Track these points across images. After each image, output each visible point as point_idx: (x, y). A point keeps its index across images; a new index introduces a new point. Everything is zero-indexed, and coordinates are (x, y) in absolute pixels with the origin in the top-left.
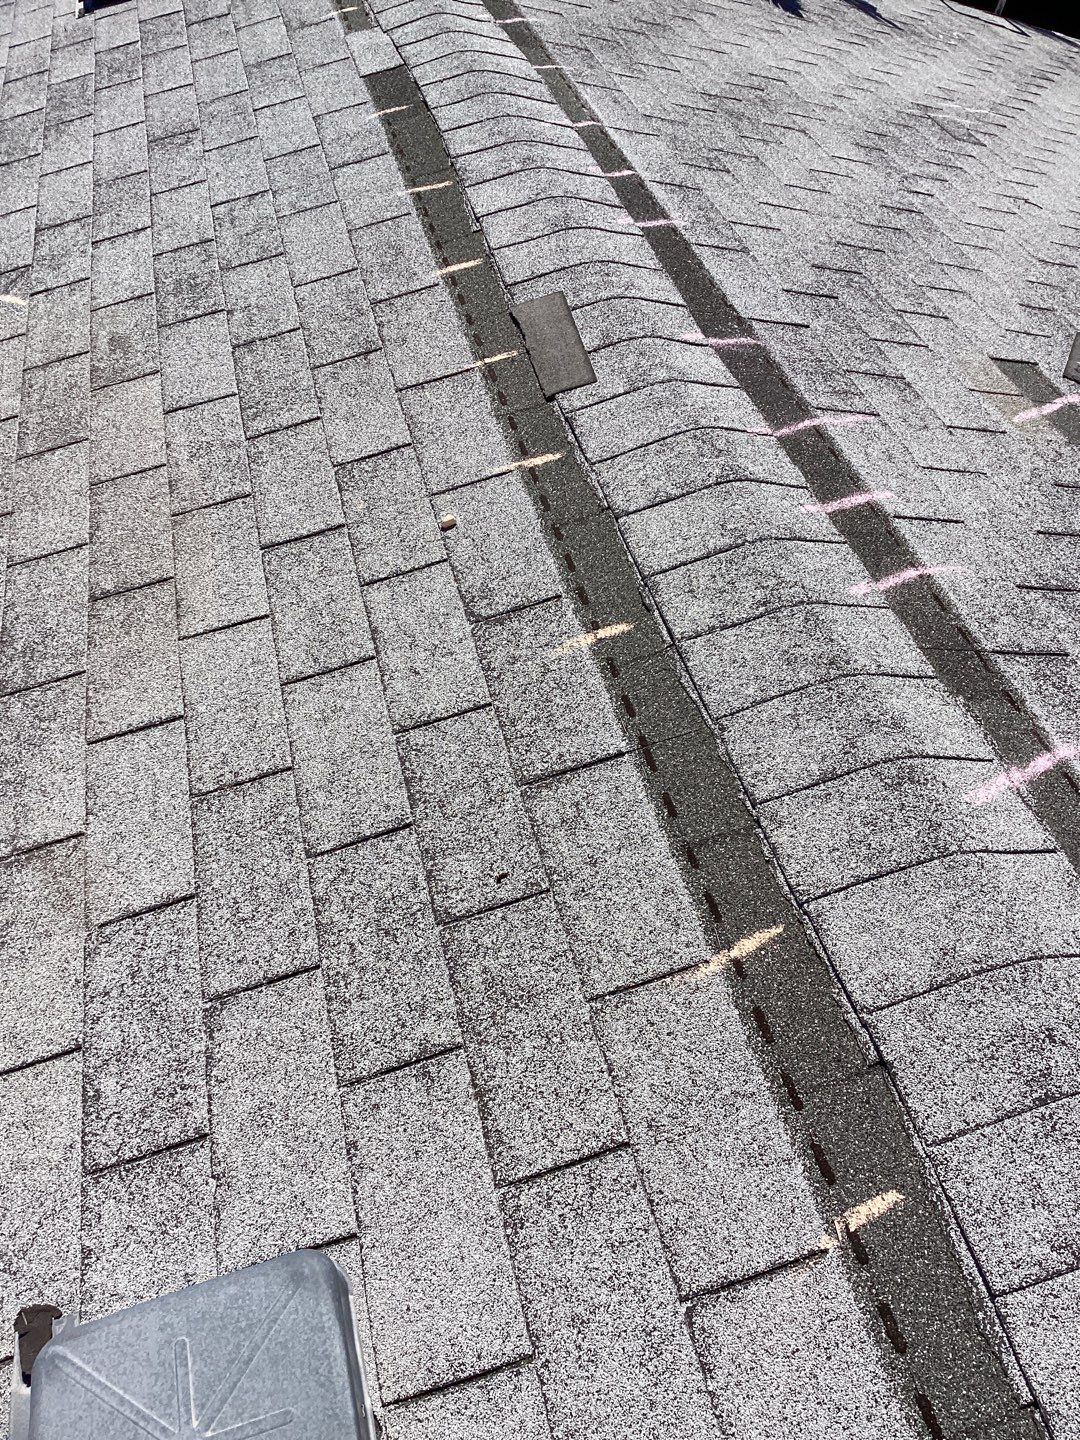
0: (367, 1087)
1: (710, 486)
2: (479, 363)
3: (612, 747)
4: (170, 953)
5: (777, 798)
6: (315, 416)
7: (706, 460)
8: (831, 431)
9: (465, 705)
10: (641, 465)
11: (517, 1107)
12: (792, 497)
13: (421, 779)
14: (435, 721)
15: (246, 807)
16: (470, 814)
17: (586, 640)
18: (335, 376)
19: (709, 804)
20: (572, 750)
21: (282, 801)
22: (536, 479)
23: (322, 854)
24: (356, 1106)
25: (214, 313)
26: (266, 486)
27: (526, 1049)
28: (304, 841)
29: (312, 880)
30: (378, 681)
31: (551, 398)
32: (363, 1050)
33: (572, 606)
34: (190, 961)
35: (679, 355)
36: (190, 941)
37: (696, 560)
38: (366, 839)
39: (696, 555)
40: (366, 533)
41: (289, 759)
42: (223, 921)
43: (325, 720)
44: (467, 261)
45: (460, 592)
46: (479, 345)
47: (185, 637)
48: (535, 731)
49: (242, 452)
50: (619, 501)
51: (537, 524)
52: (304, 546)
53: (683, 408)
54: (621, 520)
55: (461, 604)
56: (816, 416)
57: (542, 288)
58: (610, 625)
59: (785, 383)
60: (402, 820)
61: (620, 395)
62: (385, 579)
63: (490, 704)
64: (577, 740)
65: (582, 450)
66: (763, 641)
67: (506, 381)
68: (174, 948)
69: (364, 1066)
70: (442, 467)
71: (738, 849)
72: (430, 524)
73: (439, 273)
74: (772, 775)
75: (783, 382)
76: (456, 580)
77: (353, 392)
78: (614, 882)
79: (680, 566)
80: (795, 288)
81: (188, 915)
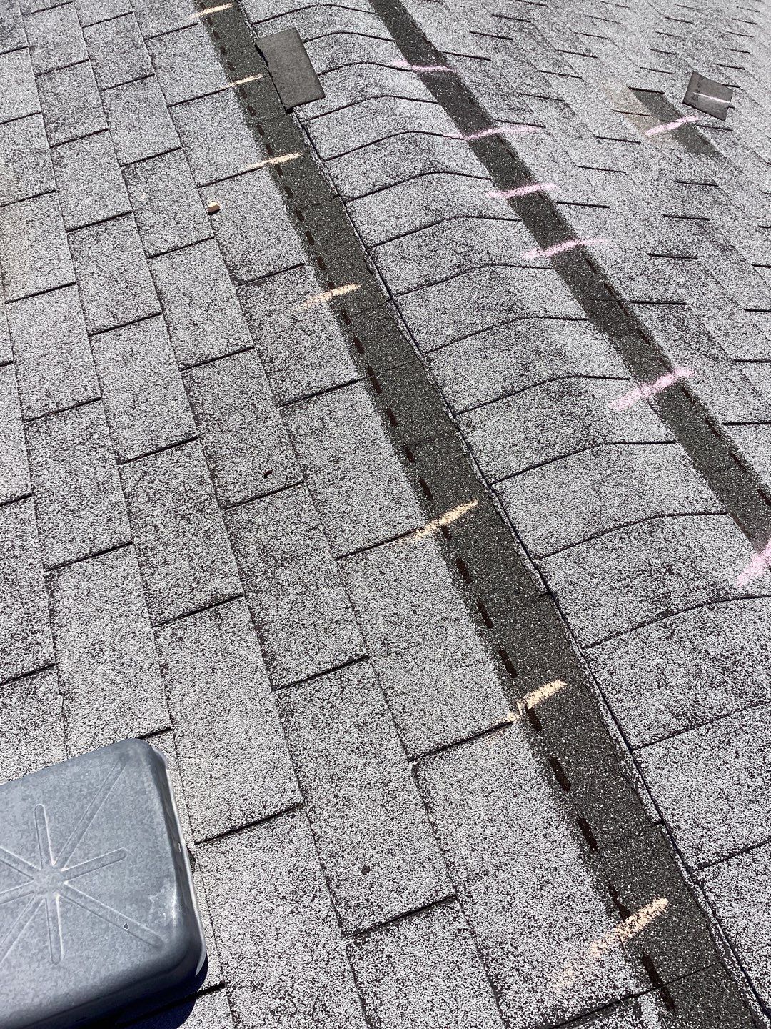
0: (174, 626)
1: (416, 177)
2: (232, 84)
3: (347, 377)
4: (16, 536)
5: (471, 410)
6: (104, 128)
7: (412, 156)
8: (509, 138)
9: (234, 348)
10: (362, 161)
11: (286, 635)
12: (479, 186)
13: (203, 404)
14: (212, 360)
15: (68, 428)
16: (241, 428)
17: (324, 297)
18: (118, 96)
19: (421, 416)
20: (318, 379)
21: (95, 423)
22: (280, 173)
23: (129, 461)
24: (166, 640)
25: (19, 49)
26: (68, 183)
27: (291, 595)
28: (115, 453)
29: (122, 480)
30: (165, 331)
31: (290, 111)
32: (169, 600)
33: (313, 271)
34: (31, 542)
35: (389, 77)
36: (30, 528)
37: (407, 234)
38: (163, 449)
39: (406, 230)
40: (149, 217)
41: (99, 392)
42: (55, 512)
43: (125, 362)
44: (220, 5)
45: (225, 262)
46: (232, 70)
47: (10, 301)
48: (289, 366)
49: (48, 157)
50: (346, 190)
51: (283, 208)
52: (102, 227)
53: (393, 117)
54: (348, 204)
55: (227, 272)
56: (497, 127)
57: (280, 25)
58: (342, 285)
59: (473, 102)
60: (190, 435)
61: (344, 107)
62: (166, 253)
63: (253, 347)
64: (321, 373)
65: (316, 150)
66: (459, 294)
67: (254, 98)
68: (18, 533)
69: (170, 612)
70: (206, 165)
71: (443, 448)
72: (199, 209)
73: (197, 15)
74: (467, 394)
75: (471, 100)
76: (221, 253)
77: (133, 109)
78: (352, 474)
79: (394, 238)
80: (479, 31)
81: (28, 509)
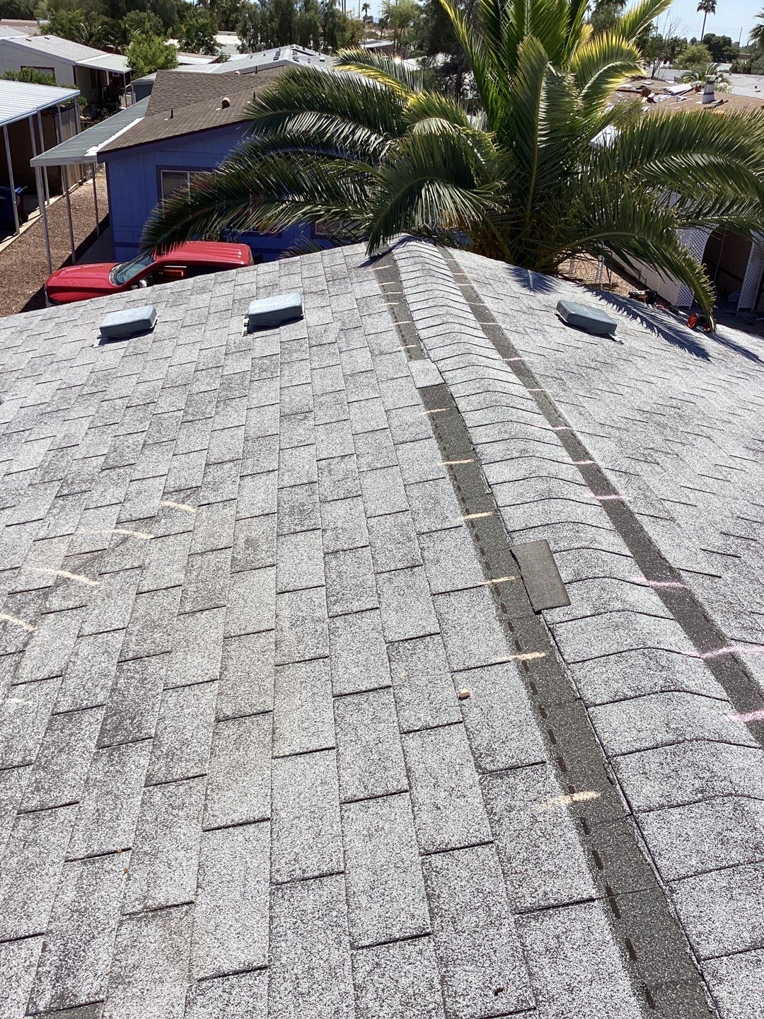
1: (656, 692)
2: (489, 582)
3: (585, 893)
4: (247, 1012)
5: (717, 957)
6: (375, 606)
7: (652, 672)
8: (744, 658)
9: (474, 840)
10: (604, 670)
12: (718, 707)
13: (439, 897)
14: (451, 850)
15: (309, 899)
16: (475, 932)
17: (564, 801)
18: (390, 580)
19: (662, 954)
20: (555, 890)
21: (335, 899)
22: (527, 670)
23: (363, 947)
25: (314, 530)
26: (339, 652)
28: (350, 935)
29: (353, 969)
30: (410, 811)
31: (539, 612)
33: (554, 772)
35: (629, 592)
36: (261, 1004)
37: (648, 749)
38: (396, 941)
39: (647, 745)
40: (406, 694)
41: (342, 864)
42: (287, 992)
43: (371, 836)
44: (482, 512)
45: (471, 748)
46: (489, 569)
47: (276, 757)
48: (526, 870)
49: (326, 626)
50: (588, 695)
51: (528, 703)
52: (364, 697)
53: (634, 632)
54: (590, 710)
55: (472, 758)
56: (731, 645)
57: (532, 536)
58: (582, 791)
59: (707, 619)
60: (424, 929)
61: (587, 617)
62: (418, 730)
63: (492, 842)
64: (558, 883)
65: (561, 653)
66: (700, 822)
67: (507, 597)
68: (249, 1009)
70: (460, 652)
71: (686, 997)
72: (450, 693)
73: (463, 518)
74: (712, 937)
75: (705, 617)
76: (468, 739)
77: (402, 593)
78: (587, 1010)
79: (635, 752)
80: (709, 548)
81: (260, 983)
